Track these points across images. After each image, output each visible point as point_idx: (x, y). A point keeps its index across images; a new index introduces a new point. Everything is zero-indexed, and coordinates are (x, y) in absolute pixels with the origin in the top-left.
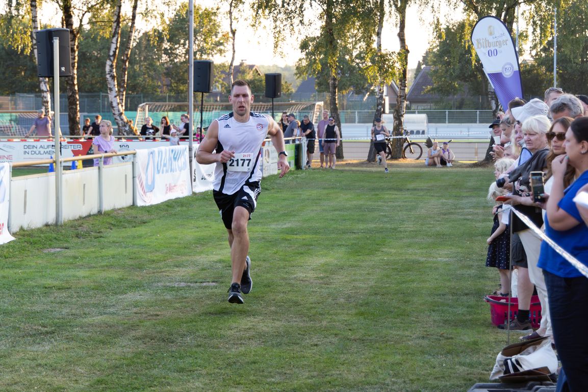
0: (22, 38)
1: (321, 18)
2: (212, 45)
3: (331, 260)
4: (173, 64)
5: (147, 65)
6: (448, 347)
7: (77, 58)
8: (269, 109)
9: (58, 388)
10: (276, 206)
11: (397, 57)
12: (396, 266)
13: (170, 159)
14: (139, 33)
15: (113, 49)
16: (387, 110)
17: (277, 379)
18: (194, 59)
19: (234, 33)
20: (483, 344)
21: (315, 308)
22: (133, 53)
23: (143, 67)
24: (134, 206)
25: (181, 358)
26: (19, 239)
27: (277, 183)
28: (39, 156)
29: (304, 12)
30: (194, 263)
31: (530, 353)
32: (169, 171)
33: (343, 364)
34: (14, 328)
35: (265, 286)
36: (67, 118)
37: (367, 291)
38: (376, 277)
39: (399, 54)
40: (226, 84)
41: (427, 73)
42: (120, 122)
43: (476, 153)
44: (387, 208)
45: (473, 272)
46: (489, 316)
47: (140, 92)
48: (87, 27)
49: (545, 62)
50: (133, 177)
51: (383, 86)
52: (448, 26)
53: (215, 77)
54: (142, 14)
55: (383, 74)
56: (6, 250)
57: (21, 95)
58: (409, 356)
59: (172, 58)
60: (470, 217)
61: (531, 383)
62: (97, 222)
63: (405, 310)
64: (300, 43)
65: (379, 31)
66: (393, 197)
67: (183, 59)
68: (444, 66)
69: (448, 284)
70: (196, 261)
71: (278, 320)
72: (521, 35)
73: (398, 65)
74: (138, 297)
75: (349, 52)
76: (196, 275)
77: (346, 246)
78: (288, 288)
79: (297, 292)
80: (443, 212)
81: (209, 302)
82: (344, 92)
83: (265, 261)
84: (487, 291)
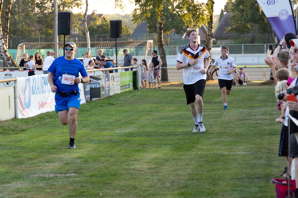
3: (160, 155)
4: (43, 15)
5: (24, 15)
8: (113, 46)
10: (119, 116)
11: (206, 7)
12: (207, 159)
13: (42, 84)
18: (58, 11)
21: (148, 190)
22: (14, 7)
23: (21, 17)
24: (15, 118)
27: (120, 100)
30: (60, 160)
32: (41, 92)
35: (112, 175)
37: (186, 177)
38: (192, 167)
39: (207, 4)
40: (82, 28)
41: (228, 18)
42: (5, 57)
43: (264, 75)
45: (263, 161)
46: (274, 194)
47: (19, 35)
50: (15, 98)
51: (196, 28)
53: (74, 23)
55: (196, 19)
59: (42, 10)
60: (260, 121)
63: (214, 191)
67: (50, 11)
68: (240, 12)
69: (245, 171)
70: (62, 158)
73: (206, 12)
74: (20, 185)
75: (171, 4)
76: (62, 168)
77: (171, 145)
78: (128, 176)
79: (135, 179)
80: (240, 118)
81: (71, 188)
82: (168, 33)
83: (112, 157)
84: (273, 175)
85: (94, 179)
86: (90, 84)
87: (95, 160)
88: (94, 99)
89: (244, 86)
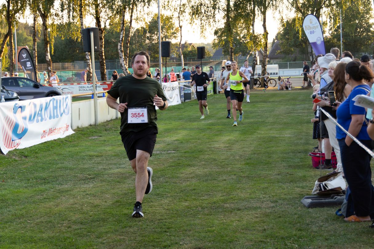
0: (76, 34)
1: (224, 18)
2: (171, 34)
3: (232, 138)
4: (152, 44)
5: (139, 45)
6: (291, 179)
7: (103, 42)
9: (97, 205)
11: (262, 36)
12: (264, 140)
14: (134, 29)
15: (121, 37)
16: (258, 63)
17: (206, 197)
18: (162, 41)
19: (181, 27)
20: (308, 177)
21: (224, 162)
22: (132, 39)
23: (137, 46)
25: (158, 188)
26: (77, 132)
28: (87, 91)
29: (215, 16)
30: (164, 142)
31: (332, 180)
33: (239, 189)
34: (75, 176)
35: (199, 152)
36: (100, 73)
37: (250, 153)
38: (254, 145)
39: (263, 35)
40: (178, 53)
41: (278, 44)
42: (126, 73)
44: (259, 111)
45: (303, 141)
46: (311, 163)
48: (108, 27)
49: (336, 36)
51: (256, 51)
52: (287, 21)
53: (172, 50)
54: (135, 19)
55: (256, 45)
56: (70, 138)
57: (77, 62)
58: (272, 184)
59: (151, 41)
60: (301, 114)
61: (333, 195)
62: (116, 123)
63: (269, 161)
64: (214, 31)
65: (253, 24)
66: (262, 106)
67: (156, 41)
68: (286, 40)
69: (291, 148)
70: (165, 141)
71: (206, 168)
72: (324, 23)
73: (263, 41)
75: (239, 35)
76: (165, 147)
77: (239, 130)
78: (211, 152)
79: (215, 154)
80: (287, 112)
81: (171, 161)
82: (237, 55)
83: (199, 139)
84: (310, 150)
85: (187, 155)
86: (184, 90)
87: (187, 141)
88: (187, 101)
89: (289, 90)
